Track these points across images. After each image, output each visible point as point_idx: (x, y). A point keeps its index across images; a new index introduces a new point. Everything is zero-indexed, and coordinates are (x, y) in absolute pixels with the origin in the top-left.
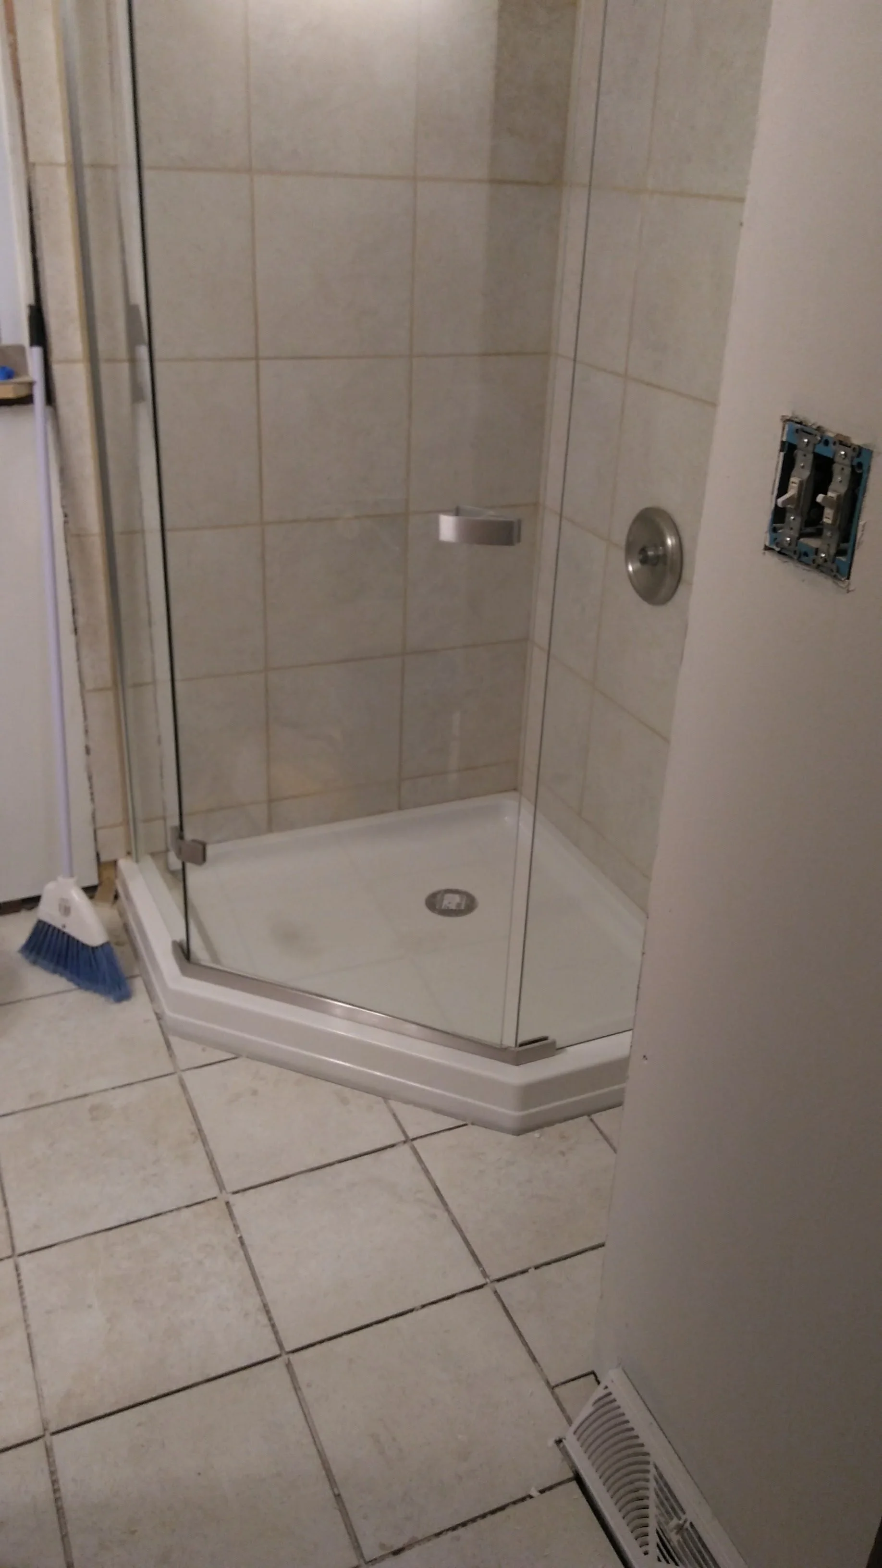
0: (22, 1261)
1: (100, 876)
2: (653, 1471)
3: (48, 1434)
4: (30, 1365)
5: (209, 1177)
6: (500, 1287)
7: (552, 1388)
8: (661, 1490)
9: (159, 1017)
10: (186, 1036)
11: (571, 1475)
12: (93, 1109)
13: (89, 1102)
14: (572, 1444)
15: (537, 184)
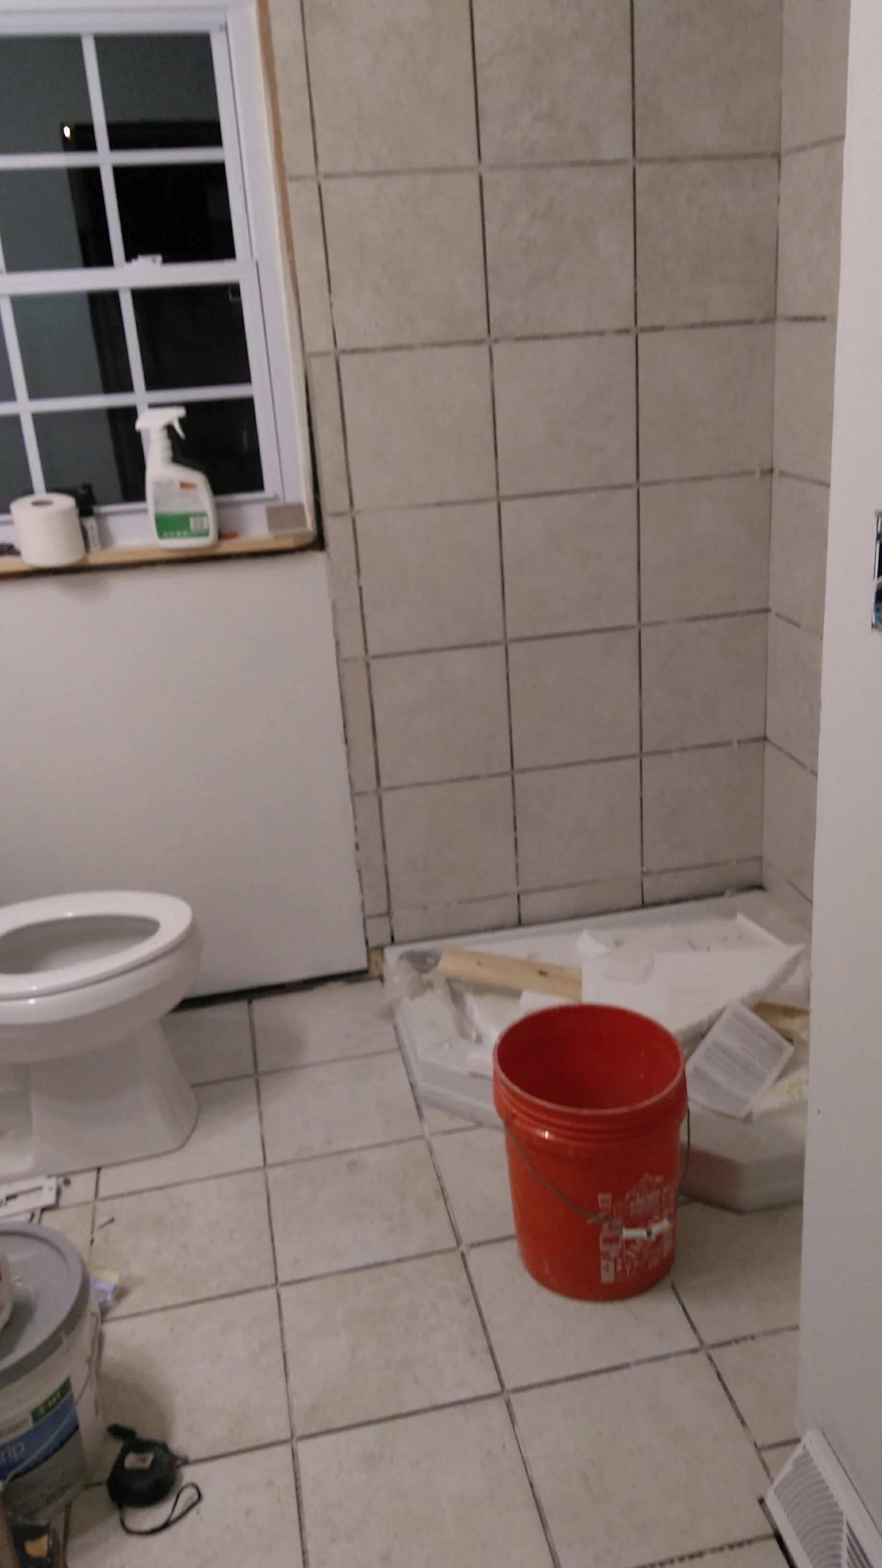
0: (284, 1291)
1: (369, 960)
2: (845, 1528)
3: (294, 1440)
4: (283, 1379)
5: (448, 1232)
6: (714, 1353)
7: (759, 1449)
8: (853, 1548)
9: (412, 1086)
10: (437, 1105)
11: (769, 1531)
12: (352, 1165)
13: (347, 1158)
14: (772, 1503)
15: (749, 322)
